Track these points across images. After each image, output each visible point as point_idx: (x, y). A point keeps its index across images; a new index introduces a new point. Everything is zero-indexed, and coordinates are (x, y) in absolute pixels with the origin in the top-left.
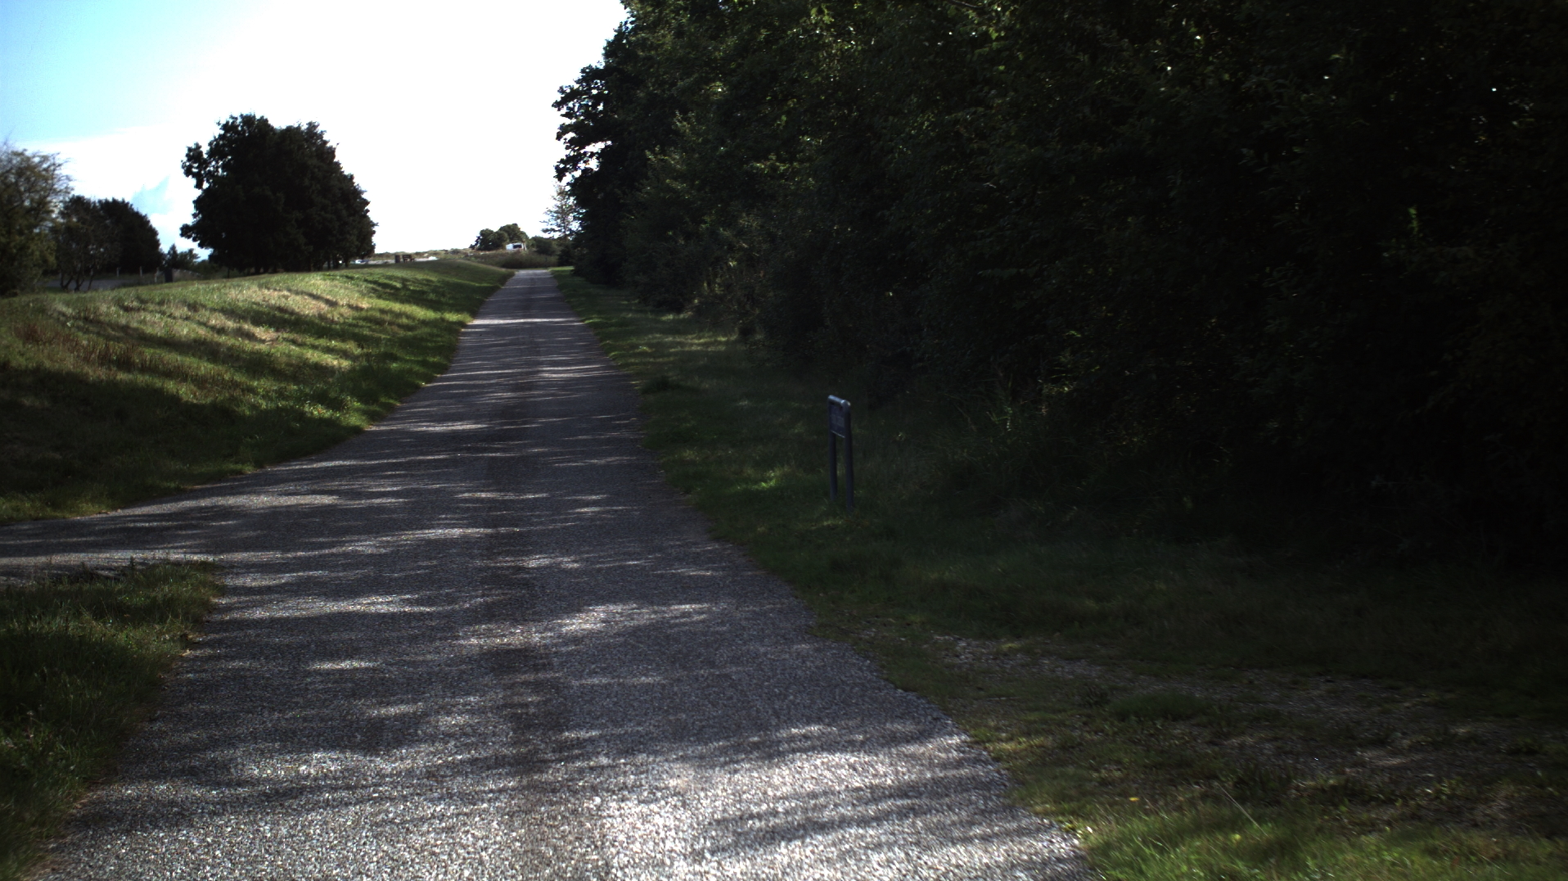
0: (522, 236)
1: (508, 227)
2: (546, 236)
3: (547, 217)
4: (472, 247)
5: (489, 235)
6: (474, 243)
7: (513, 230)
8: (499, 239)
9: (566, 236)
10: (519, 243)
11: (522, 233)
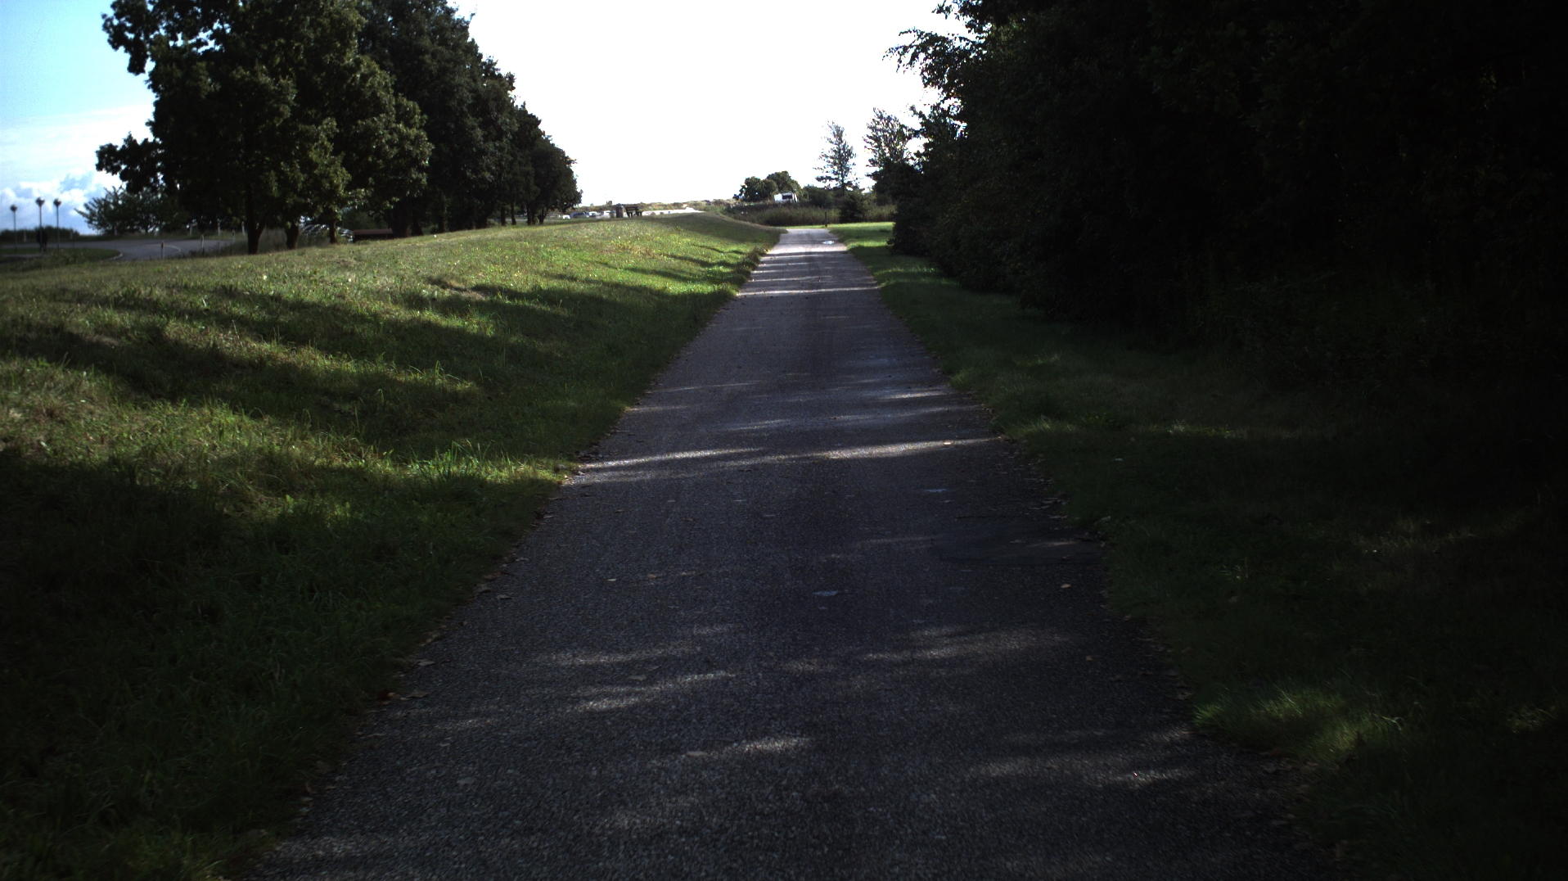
0: (794, 186)
1: (778, 174)
2: (820, 185)
3: (823, 163)
4: (736, 197)
5: (755, 183)
6: (738, 193)
7: (783, 179)
8: (766, 188)
9: (844, 185)
10: (789, 194)
11: (793, 182)
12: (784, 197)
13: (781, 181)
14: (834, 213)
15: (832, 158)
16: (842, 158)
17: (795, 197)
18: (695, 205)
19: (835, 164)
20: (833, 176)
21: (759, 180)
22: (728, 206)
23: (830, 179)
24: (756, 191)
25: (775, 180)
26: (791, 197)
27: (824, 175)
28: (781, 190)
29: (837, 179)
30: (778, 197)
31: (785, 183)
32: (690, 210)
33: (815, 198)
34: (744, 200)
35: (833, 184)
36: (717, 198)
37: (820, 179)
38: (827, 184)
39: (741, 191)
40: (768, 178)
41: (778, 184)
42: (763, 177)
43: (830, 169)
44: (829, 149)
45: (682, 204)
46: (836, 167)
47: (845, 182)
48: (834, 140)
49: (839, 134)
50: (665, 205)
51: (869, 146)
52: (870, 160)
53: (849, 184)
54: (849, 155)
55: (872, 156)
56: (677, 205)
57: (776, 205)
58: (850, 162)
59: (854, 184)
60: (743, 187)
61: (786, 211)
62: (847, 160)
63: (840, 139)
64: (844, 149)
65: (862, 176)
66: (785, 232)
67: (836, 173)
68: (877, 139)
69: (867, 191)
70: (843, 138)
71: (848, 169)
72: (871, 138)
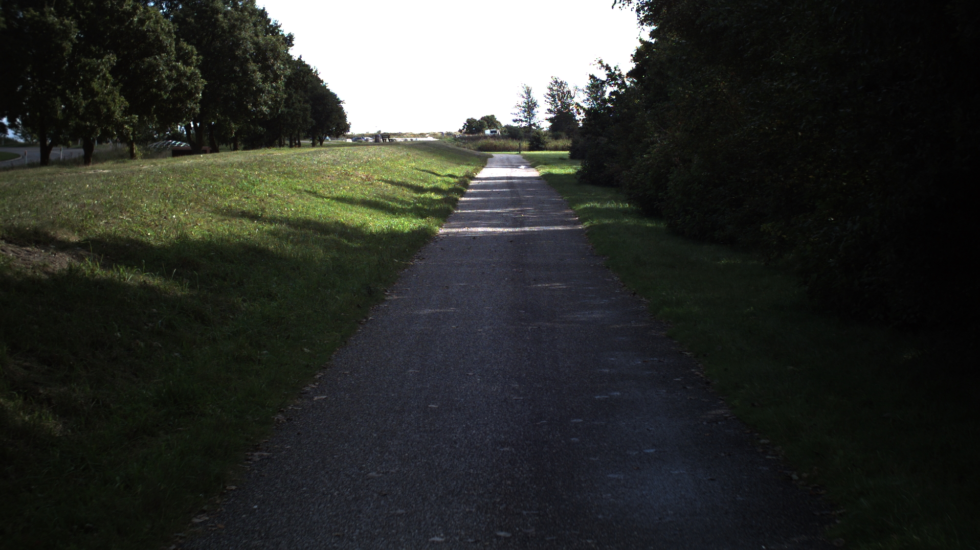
0: (498, 125)
1: (488, 117)
2: (515, 125)
3: (517, 110)
4: (460, 131)
5: (473, 122)
7: (491, 120)
8: (480, 126)
9: (530, 125)
10: (495, 130)
11: (498, 122)
12: (491, 132)
13: (490, 121)
14: (525, 144)
15: (523, 107)
16: (530, 107)
17: (498, 132)
18: (434, 135)
19: (525, 111)
20: (524, 119)
21: (475, 120)
22: (455, 136)
23: (521, 121)
24: (473, 127)
25: (486, 120)
26: (496, 132)
27: (518, 118)
28: (489, 127)
29: (526, 121)
30: (488, 132)
31: (493, 123)
32: (431, 139)
33: (512, 133)
34: (465, 133)
35: (524, 124)
37: (515, 121)
38: (519, 124)
39: (464, 127)
40: (481, 119)
41: (488, 123)
42: (478, 118)
43: (522, 114)
44: (522, 101)
45: (425, 135)
46: (526, 113)
47: (532, 123)
48: (525, 96)
49: (528, 92)
50: (415, 135)
51: (548, 100)
52: (548, 110)
53: (534, 124)
54: (535, 106)
55: (550, 107)
56: (422, 135)
57: (486, 137)
58: (535, 110)
59: (537, 125)
60: (465, 124)
61: (492, 141)
62: (533, 109)
63: (529, 95)
64: (531, 102)
65: (542, 120)
66: (492, 157)
67: (526, 118)
68: (553, 96)
69: (545, 129)
70: (531, 95)
71: (534, 115)
72: (549, 95)
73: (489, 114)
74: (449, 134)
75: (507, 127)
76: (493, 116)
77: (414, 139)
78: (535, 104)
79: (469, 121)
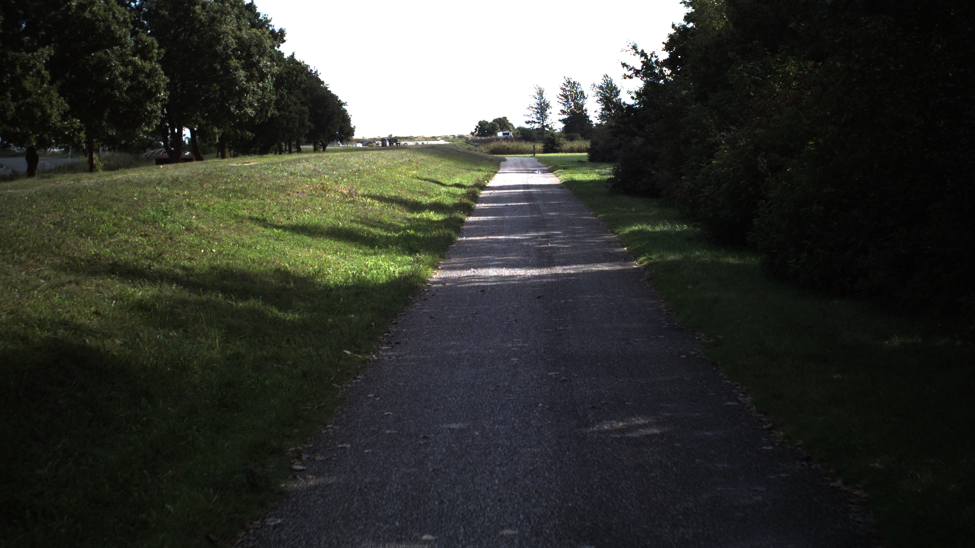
0: (510, 127)
1: (500, 119)
2: (528, 126)
3: (530, 112)
4: (472, 133)
5: (485, 125)
6: (474, 131)
7: (503, 122)
8: (492, 128)
9: (543, 127)
10: (507, 132)
11: (510, 124)
12: (504, 134)
13: (502, 123)
14: (539, 146)
15: (536, 108)
16: (543, 109)
17: (511, 134)
18: (446, 138)
19: (538, 112)
20: (536, 121)
21: (487, 123)
22: (467, 139)
23: (534, 122)
24: (486, 130)
25: (498, 123)
26: (508, 134)
27: (531, 120)
28: (502, 130)
29: (539, 123)
30: (500, 134)
31: (505, 125)
32: (442, 142)
33: (525, 135)
34: (477, 135)
35: (536, 126)
36: (460, 134)
37: (528, 123)
38: (532, 126)
39: (476, 129)
40: (494, 121)
41: (500, 125)
42: (490, 120)
43: (534, 116)
44: (534, 102)
45: (437, 138)
46: (538, 115)
47: (545, 124)
48: (537, 97)
49: (541, 93)
50: (426, 138)
51: (561, 101)
52: (561, 111)
53: (547, 126)
54: (548, 107)
55: (563, 108)
56: (434, 138)
57: (498, 139)
58: (548, 111)
59: (550, 126)
60: (477, 127)
61: (505, 143)
62: (546, 110)
63: (542, 96)
64: (544, 103)
65: (555, 121)
66: (505, 160)
67: (538, 119)
68: (566, 97)
69: (559, 131)
70: (543, 96)
71: (546, 116)
72: (562, 95)
73: (501, 116)
74: (461, 137)
75: (521, 130)
76: (505, 118)
77: (425, 143)
78: (547, 105)
79: (480, 123)
